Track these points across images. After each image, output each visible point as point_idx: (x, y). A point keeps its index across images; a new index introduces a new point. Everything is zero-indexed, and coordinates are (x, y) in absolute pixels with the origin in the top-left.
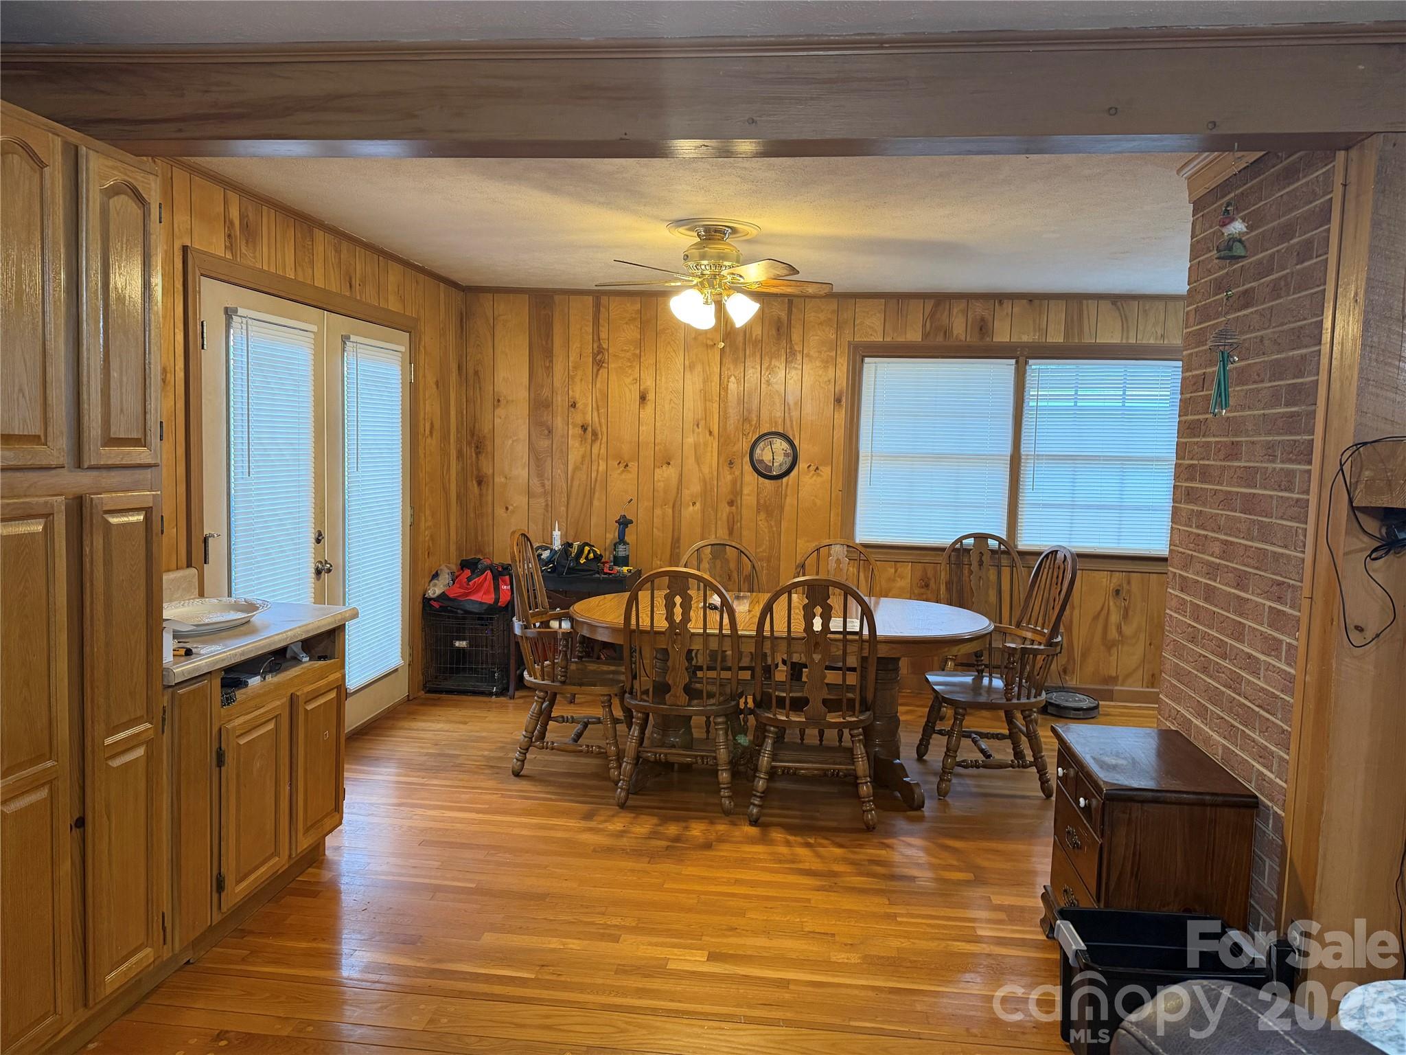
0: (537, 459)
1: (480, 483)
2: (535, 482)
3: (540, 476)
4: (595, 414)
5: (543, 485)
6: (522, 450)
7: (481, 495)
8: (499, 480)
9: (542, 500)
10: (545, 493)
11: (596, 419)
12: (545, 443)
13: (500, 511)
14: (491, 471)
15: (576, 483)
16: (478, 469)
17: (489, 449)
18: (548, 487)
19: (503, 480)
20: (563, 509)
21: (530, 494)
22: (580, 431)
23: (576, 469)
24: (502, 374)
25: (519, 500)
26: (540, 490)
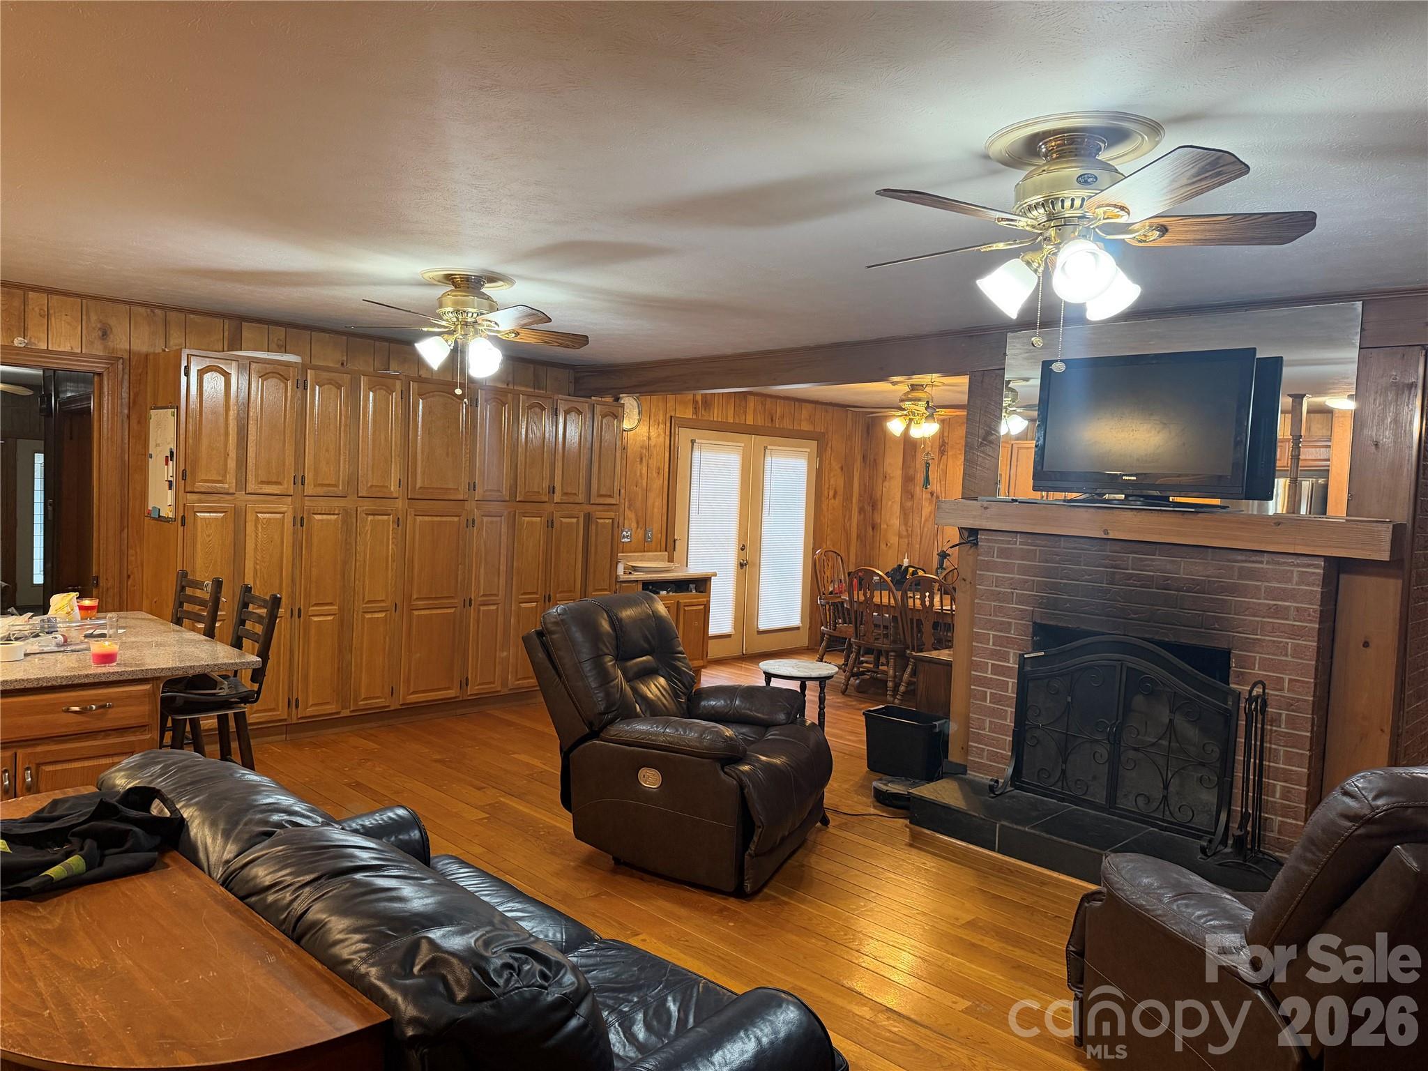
0: (905, 514)
1: (873, 528)
2: (903, 528)
3: (906, 524)
4: (938, 485)
5: (907, 530)
6: (897, 508)
7: (873, 536)
8: (884, 526)
9: (906, 540)
10: (908, 536)
11: (939, 488)
12: (909, 504)
13: (883, 546)
14: (879, 521)
15: (926, 529)
16: (873, 520)
17: (879, 507)
18: (910, 532)
19: (885, 526)
20: (918, 546)
21: (900, 536)
22: (929, 496)
23: (926, 520)
24: (888, 461)
25: (894, 540)
26: (905, 533)
